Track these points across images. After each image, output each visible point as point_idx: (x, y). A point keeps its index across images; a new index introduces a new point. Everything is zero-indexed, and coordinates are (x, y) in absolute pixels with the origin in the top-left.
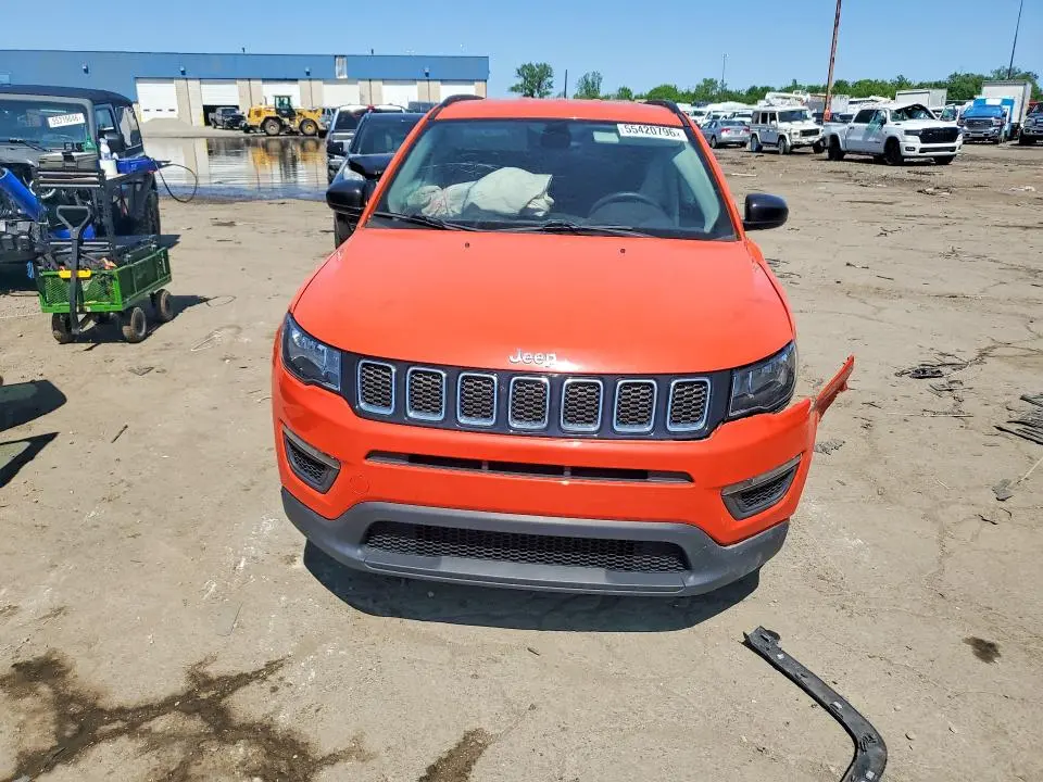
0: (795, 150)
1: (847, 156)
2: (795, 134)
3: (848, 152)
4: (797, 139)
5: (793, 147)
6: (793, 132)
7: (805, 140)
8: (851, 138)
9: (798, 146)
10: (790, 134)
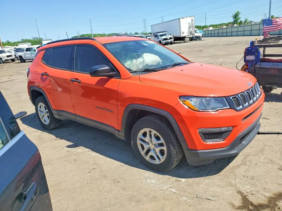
0: (6, 62)
1: (26, 61)
2: (5, 57)
3: (26, 60)
4: (6, 58)
5: (5, 61)
6: (4, 56)
7: (9, 58)
8: (26, 56)
9: (7, 60)
10: (3, 57)
